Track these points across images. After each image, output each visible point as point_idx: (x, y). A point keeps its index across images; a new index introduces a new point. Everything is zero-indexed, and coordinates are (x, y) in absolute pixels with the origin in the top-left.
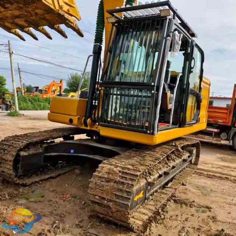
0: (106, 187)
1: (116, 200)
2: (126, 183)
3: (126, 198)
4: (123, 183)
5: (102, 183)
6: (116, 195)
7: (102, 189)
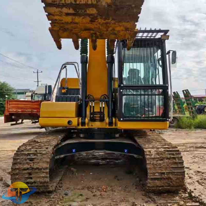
0: (163, 164)
1: (174, 171)
2: (177, 157)
3: (181, 167)
4: (174, 158)
5: (158, 162)
6: (172, 167)
7: (161, 167)
